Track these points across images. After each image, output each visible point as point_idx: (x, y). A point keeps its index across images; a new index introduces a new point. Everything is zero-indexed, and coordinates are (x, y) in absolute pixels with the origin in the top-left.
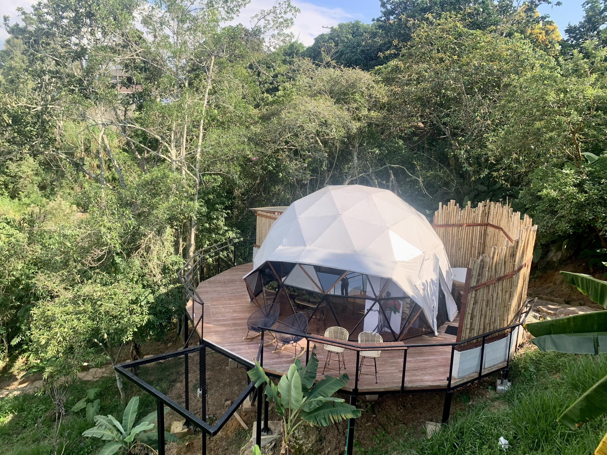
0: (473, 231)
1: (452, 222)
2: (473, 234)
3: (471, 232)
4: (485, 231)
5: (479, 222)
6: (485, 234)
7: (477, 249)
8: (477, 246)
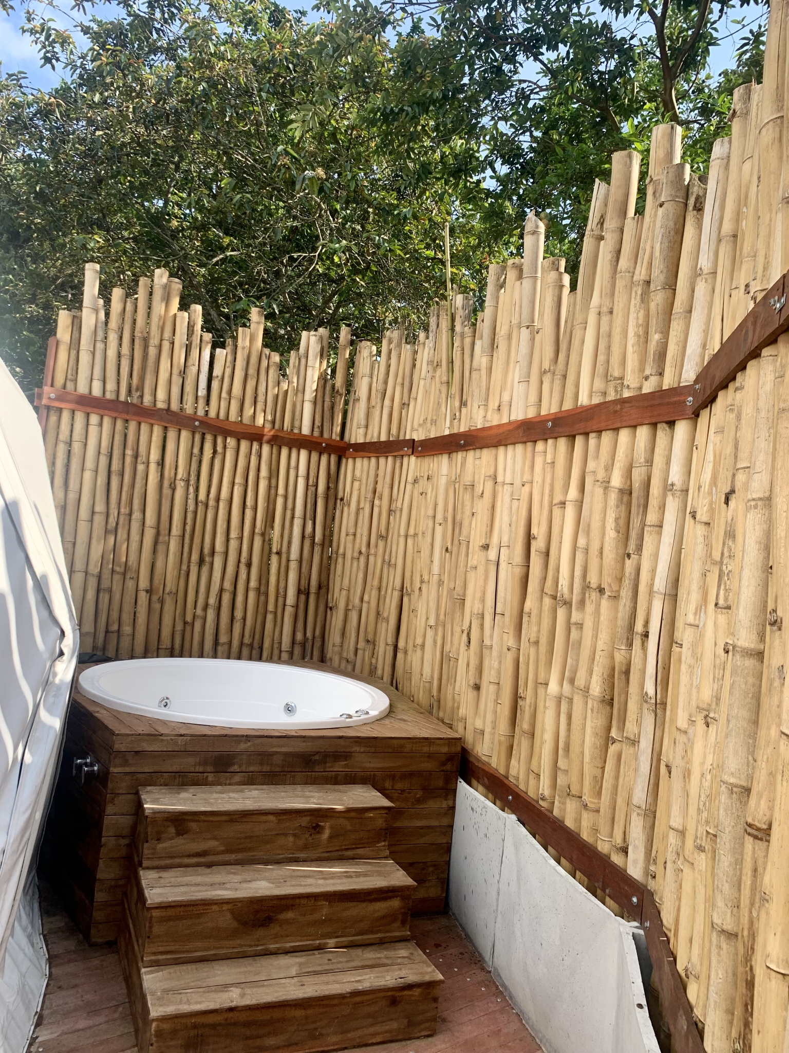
0: (274, 473)
1: (161, 395)
2: (272, 488)
3: (264, 473)
4: (333, 479)
5: (306, 431)
6: (333, 497)
7: (293, 566)
8: (294, 554)
